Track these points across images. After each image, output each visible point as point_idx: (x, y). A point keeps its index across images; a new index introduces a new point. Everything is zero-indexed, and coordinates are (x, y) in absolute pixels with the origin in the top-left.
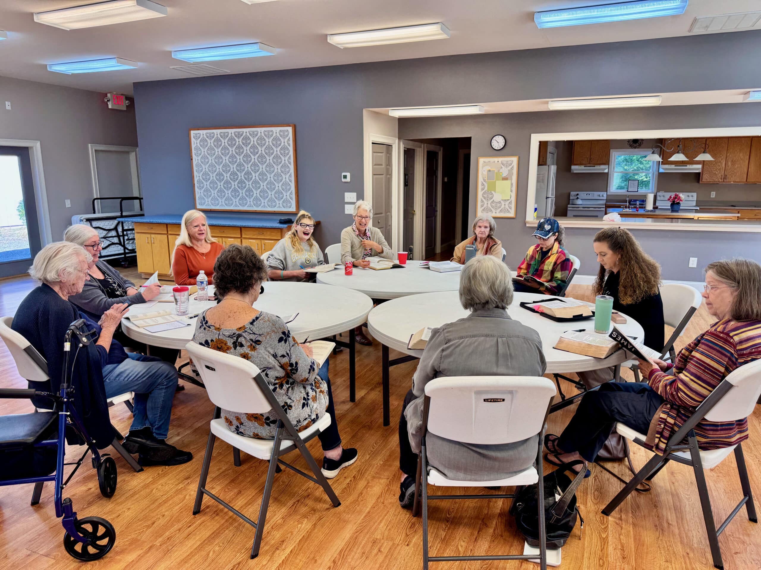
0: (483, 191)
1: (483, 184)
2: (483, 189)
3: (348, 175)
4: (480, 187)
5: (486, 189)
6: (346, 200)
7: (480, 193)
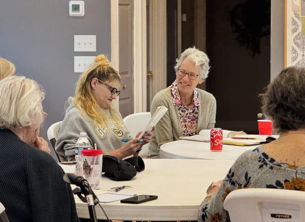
0: (296, 34)
1: (294, 23)
2: (294, 31)
3: (82, 4)
4: (289, 27)
5: (300, 29)
6: (77, 49)
7: (290, 38)
